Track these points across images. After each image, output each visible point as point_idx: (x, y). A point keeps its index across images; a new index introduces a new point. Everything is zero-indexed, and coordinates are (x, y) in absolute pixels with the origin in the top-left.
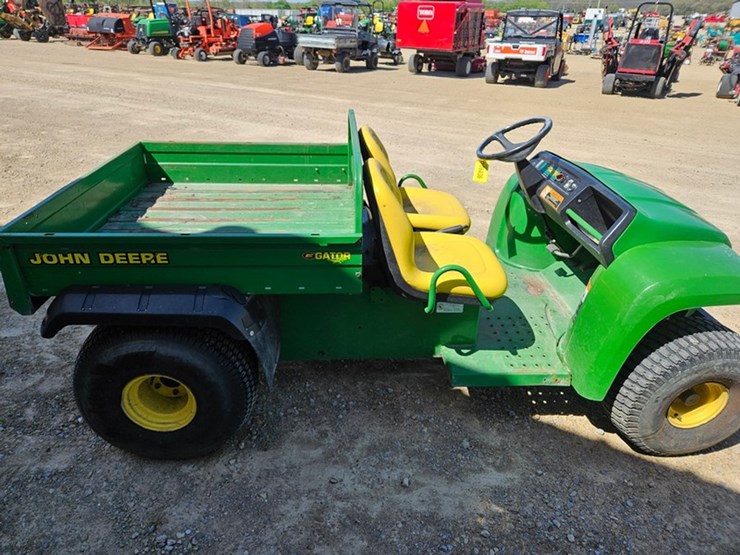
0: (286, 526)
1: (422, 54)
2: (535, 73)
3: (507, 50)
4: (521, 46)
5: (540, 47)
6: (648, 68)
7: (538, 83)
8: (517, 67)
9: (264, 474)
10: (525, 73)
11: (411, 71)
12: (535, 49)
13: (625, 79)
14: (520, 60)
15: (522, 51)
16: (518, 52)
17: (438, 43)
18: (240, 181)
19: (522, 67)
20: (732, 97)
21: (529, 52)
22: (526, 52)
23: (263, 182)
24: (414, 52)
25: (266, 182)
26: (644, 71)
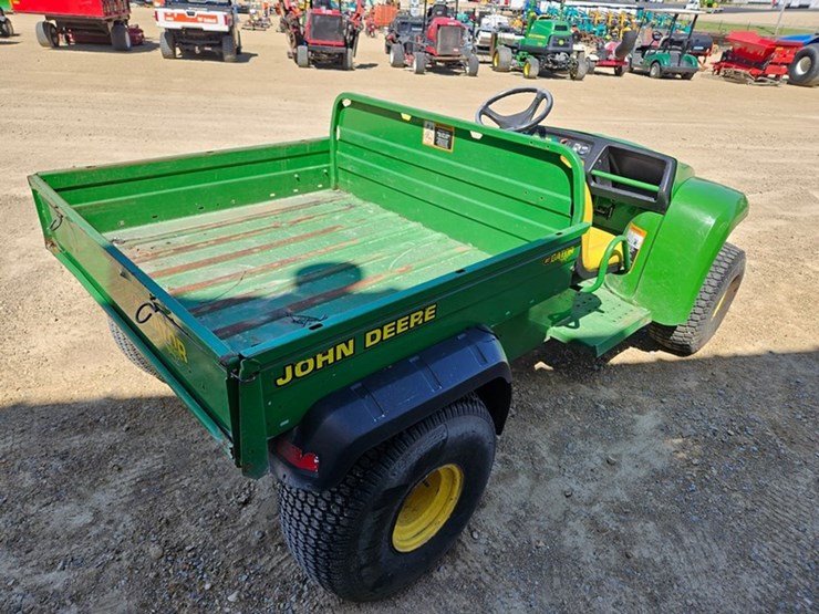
0: (591, 554)
1: (53, 22)
2: (220, 45)
3: (180, 18)
4: (197, 13)
5: (220, 15)
6: (337, 39)
7: (228, 57)
8: (197, 38)
9: (514, 528)
10: (208, 45)
11: (43, 45)
12: (215, 17)
13: (318, 51)
14: (201, 30)
15: (200, 19)
16: (195, 20)
17: (80, 7)
18: (201, 210)
19: (203, 39)
20: (406, 66)
21: (209, 20)
22: (206, 20)
23: (233, 206)
24: (42, 18)
25: (236, 205)
26: (333, 43)
